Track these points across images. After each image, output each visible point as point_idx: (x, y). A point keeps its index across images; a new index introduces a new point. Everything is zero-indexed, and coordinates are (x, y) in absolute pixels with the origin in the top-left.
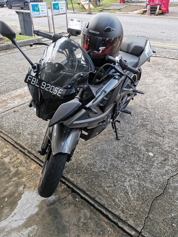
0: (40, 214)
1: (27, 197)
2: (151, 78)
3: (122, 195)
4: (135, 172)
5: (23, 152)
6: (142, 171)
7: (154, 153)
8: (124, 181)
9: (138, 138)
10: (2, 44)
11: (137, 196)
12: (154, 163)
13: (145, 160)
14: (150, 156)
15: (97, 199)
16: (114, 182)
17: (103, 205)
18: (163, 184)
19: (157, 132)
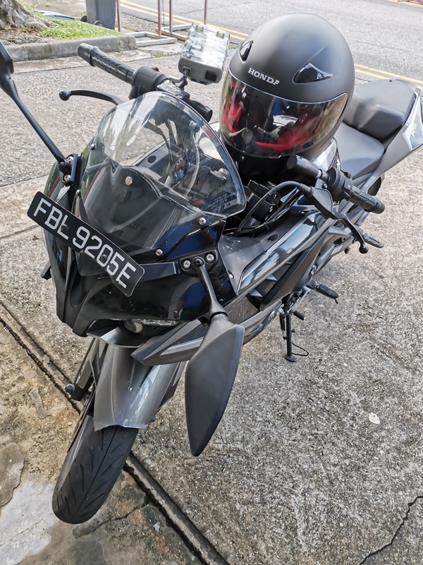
0: (53, 557)
1: (26, 500)
2: (403, 187)
3: (277, 533)
4: (325, 467)
5: (38, 359)
6: (341, 468)
7: (382, 417)
8: (290, 491)
9: (346, 365)
10: (34, 42)
11: (319, 542)
12: (378, 449)
13: (355, 434)
14: (370, 423)
15: (209, 534)
16: (262, 491)
17: (222, 555)
18: (396, 516)
19: (398, 353)
